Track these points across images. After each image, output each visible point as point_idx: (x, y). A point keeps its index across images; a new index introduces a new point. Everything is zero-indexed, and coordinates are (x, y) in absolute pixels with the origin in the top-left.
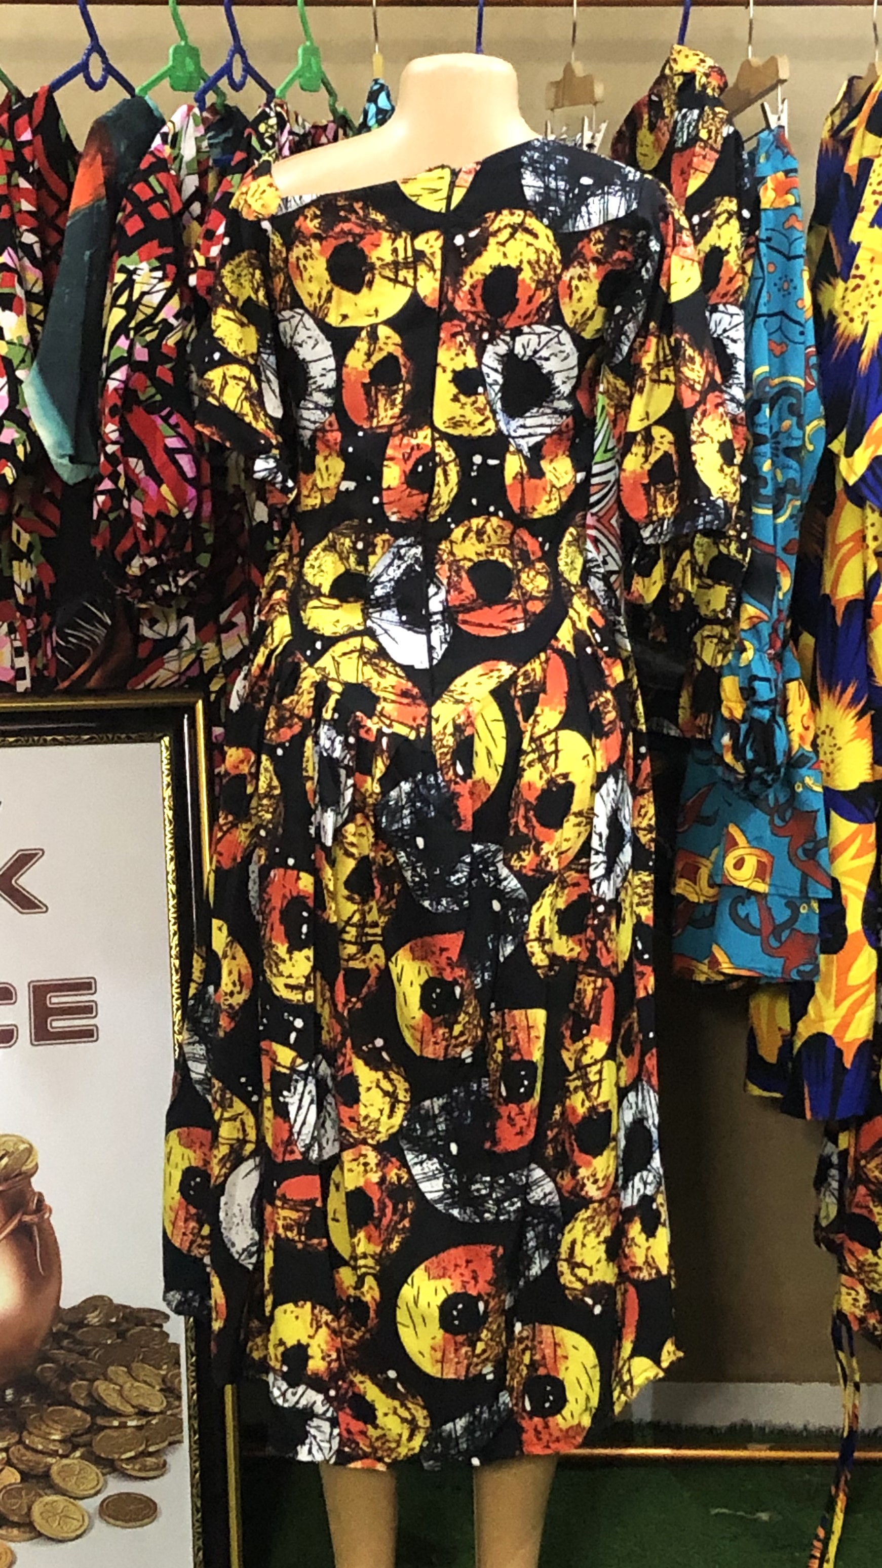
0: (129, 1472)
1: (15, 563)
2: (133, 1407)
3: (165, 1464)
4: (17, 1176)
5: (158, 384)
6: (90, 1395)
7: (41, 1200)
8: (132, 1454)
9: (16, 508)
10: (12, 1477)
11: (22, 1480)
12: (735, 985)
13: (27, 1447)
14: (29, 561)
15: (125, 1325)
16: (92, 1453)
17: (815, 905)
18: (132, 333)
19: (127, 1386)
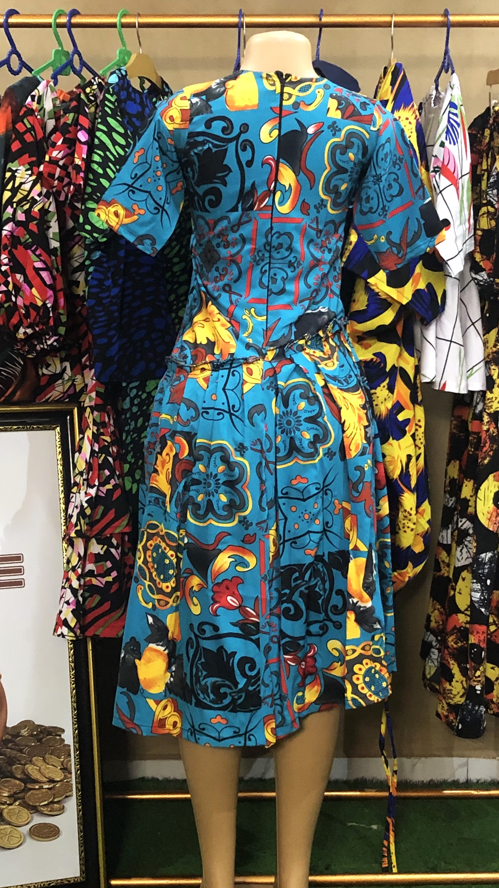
0: (45, 812)
2: (46, 778)
3: (64, 807)
5: (30, 233)
6: (24, 772)
8: (46, 803)
15: (41, 735)
16: (25, 802)
18: (15, 205)
19: (42, 768)
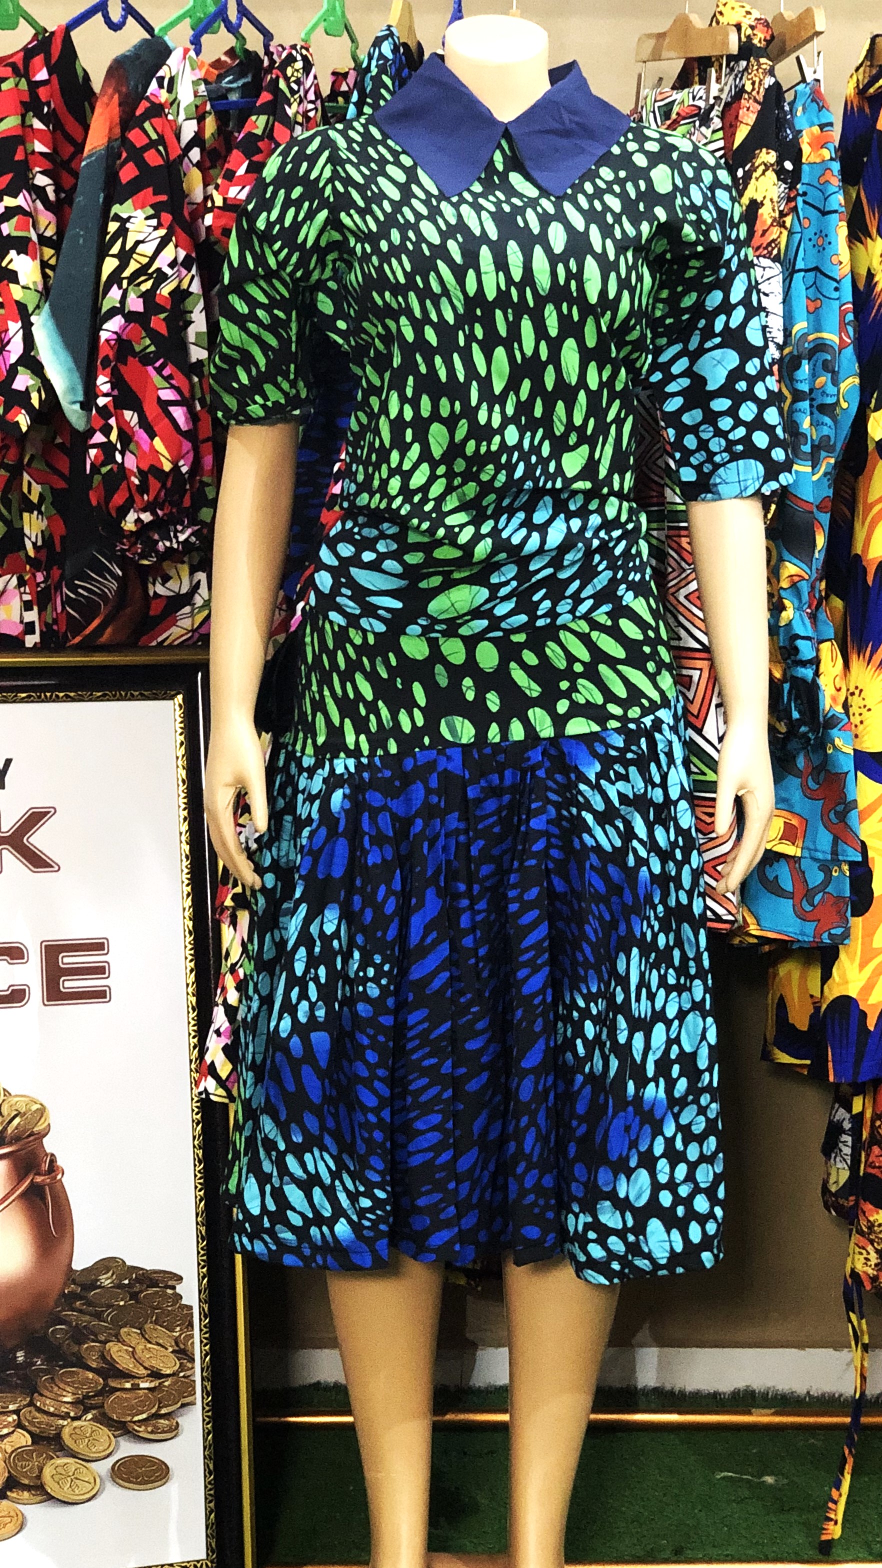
0: (141, 1435)
1: (26, 515)
2: (146, 1368)
3: (177, 1425)
4: (29, 1136)
5: (153, 335)
6: (103, 1357)
7: (53, 1160)
8: (144, 1416)
9: (26, 460)
10: (22, 1439)
11: (33, 1443)
12: (767, 948)
13: (39, 1410)
14: (40, 512)
15: (138, 1287)
16: (104, 1415)
17: (846, 868)
18: (125, 283)
19: (139, 1348)
